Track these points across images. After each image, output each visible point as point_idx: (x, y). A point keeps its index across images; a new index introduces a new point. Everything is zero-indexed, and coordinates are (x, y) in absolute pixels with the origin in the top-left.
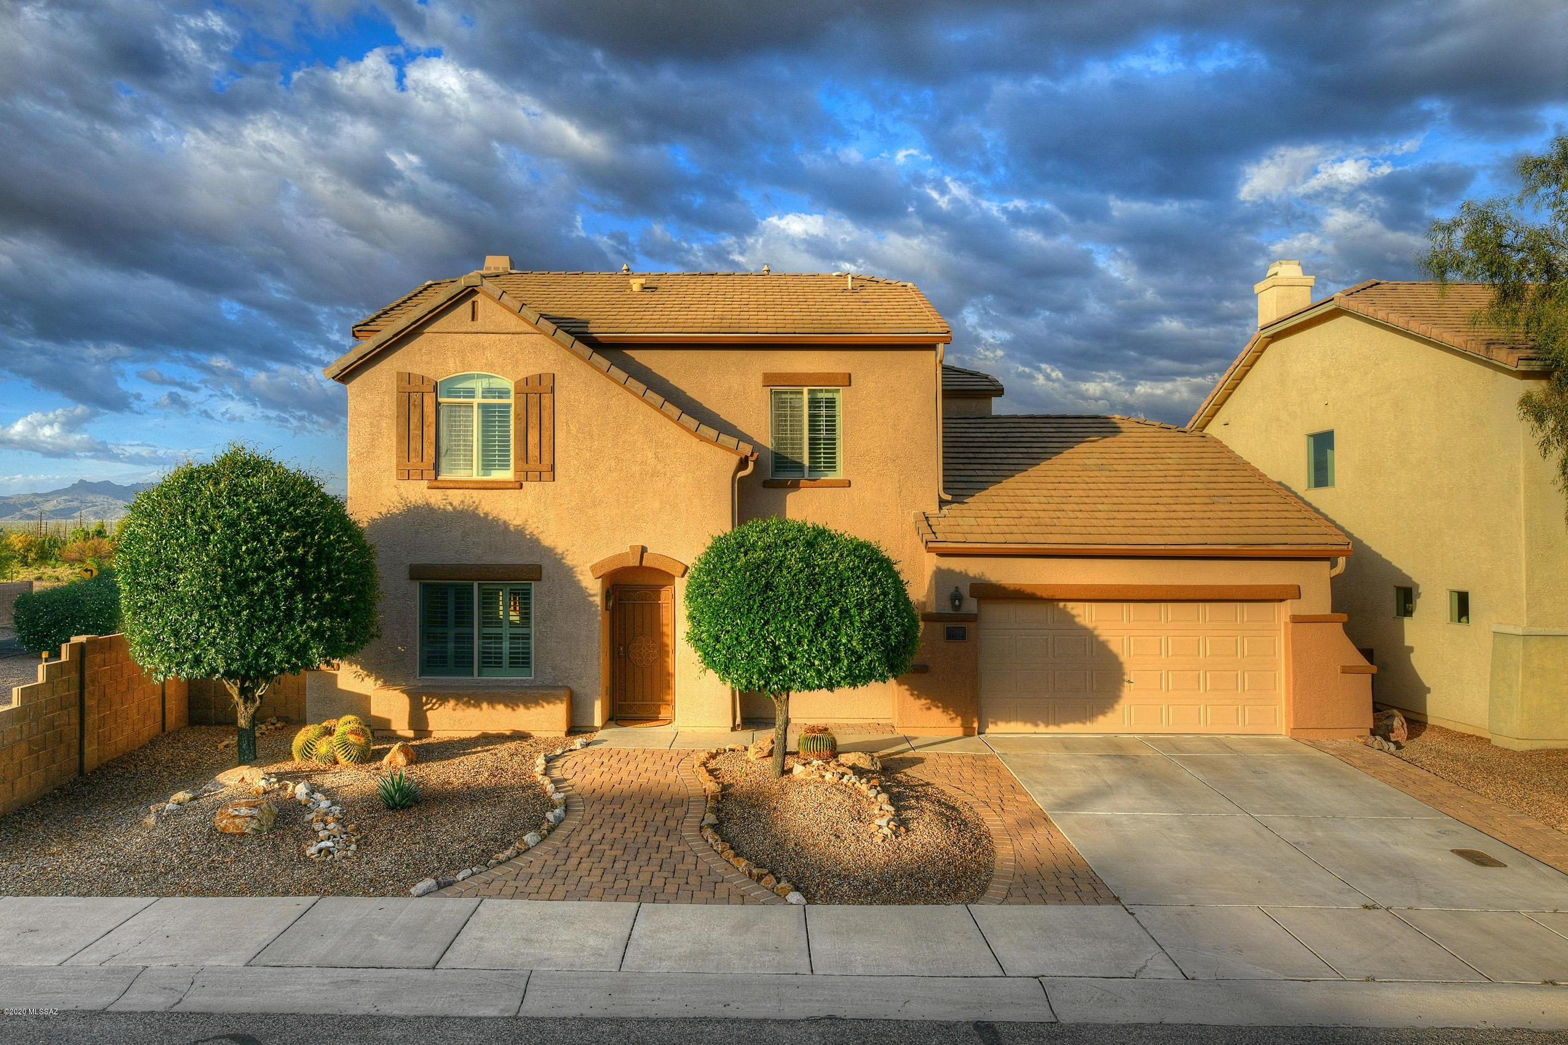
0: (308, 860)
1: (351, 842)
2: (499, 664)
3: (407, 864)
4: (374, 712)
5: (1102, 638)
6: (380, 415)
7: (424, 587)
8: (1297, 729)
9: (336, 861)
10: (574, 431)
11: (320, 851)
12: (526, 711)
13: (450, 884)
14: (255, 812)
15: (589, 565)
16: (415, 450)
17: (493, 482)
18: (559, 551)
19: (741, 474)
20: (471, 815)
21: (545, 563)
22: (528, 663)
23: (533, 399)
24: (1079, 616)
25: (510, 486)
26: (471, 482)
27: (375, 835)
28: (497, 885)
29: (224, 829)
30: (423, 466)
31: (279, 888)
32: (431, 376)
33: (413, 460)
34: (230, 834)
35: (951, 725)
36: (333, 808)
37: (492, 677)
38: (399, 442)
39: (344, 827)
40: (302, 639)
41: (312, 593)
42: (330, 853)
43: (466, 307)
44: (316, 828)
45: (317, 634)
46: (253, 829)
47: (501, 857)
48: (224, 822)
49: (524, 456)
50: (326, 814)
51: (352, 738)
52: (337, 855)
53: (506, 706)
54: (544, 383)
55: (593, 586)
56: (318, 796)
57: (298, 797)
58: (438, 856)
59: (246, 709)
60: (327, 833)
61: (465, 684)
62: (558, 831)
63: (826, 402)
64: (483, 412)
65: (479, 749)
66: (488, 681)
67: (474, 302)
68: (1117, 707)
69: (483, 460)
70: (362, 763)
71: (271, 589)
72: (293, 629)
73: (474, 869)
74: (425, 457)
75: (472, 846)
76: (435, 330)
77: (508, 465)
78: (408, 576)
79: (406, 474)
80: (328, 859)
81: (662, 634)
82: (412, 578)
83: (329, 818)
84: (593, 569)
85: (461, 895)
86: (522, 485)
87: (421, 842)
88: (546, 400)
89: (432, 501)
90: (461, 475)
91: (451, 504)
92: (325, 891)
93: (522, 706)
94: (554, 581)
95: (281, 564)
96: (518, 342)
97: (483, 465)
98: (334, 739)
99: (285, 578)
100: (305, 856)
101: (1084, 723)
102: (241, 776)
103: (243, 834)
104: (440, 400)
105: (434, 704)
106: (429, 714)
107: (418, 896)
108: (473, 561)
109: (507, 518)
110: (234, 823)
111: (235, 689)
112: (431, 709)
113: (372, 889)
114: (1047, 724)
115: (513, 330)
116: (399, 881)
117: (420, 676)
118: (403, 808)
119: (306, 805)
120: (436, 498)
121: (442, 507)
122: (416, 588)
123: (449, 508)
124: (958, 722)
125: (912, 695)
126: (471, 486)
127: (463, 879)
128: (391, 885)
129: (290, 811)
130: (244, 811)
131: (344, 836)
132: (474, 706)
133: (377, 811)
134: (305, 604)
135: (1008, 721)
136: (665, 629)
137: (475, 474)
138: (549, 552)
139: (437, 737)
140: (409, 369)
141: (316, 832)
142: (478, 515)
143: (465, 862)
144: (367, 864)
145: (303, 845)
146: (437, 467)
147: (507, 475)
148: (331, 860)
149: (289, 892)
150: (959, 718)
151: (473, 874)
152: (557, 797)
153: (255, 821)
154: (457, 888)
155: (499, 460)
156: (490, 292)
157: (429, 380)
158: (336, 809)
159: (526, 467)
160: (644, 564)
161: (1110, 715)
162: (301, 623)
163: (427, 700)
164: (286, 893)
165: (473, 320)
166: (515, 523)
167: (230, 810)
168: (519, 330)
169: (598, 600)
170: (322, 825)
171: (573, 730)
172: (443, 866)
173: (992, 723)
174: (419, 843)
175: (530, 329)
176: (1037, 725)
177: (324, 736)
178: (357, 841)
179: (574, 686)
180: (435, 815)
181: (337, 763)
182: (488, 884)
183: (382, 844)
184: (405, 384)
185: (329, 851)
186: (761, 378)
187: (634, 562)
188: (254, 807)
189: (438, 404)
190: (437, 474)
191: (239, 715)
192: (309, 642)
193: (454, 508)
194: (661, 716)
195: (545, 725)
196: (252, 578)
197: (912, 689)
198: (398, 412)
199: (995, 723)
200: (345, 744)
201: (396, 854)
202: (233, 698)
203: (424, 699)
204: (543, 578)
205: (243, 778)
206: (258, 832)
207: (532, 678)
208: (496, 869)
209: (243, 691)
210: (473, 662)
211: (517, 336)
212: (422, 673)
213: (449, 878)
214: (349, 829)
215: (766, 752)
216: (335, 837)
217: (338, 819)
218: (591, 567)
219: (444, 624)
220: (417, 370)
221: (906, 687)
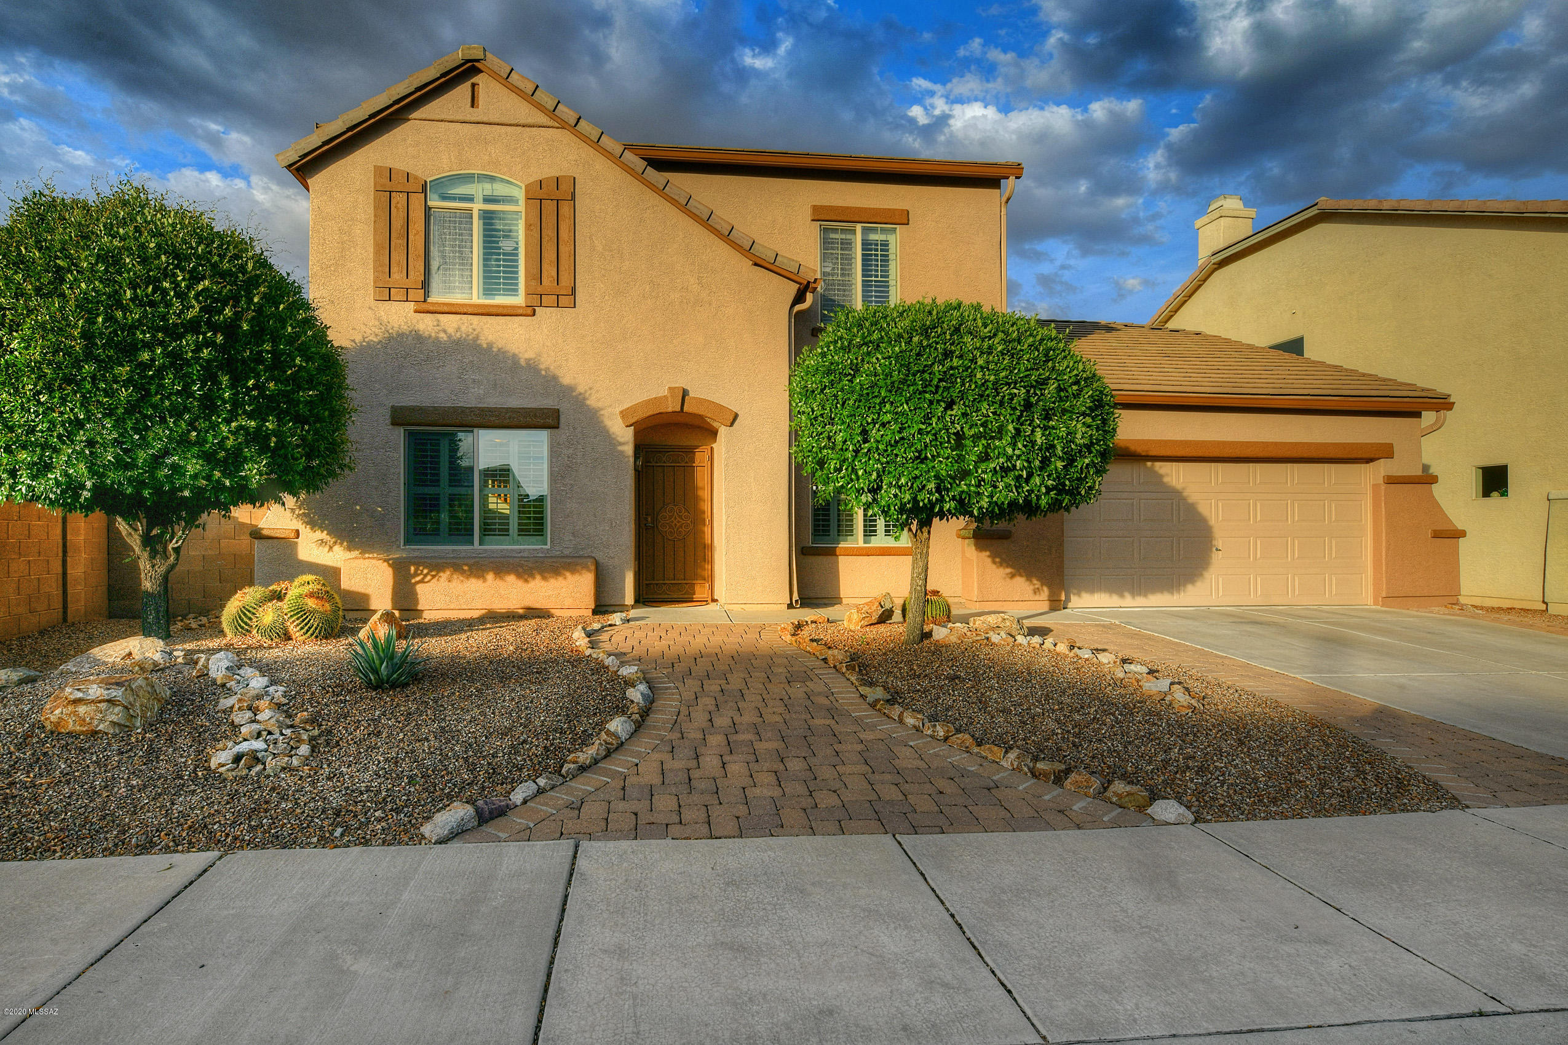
0: (213, 778)
1: (300, 741)
2: (505, 531)
3: (410, 778)
4: (345, 584)
5: (1190, 501)
6: (352, 219)
7: (410, 434)
8: (1392, 598)
9: (268, 777)
10: (600, 248)
11: (237, 759)
12: (543, 583)
13: (501, 812)
14: (117, 693)
15: (618, 410)
16: (399, 263)
17: (498, 306)
18: (581, 389)
19: (798, 308)
20: (507, 697)
21: (564, 407)
22: (542, 530)
23: (548, 206)
24: (1167, 475)
25: (520, 311)
26: (470, 305)
27: (346, 729)
28: (593, 810)
29: (57, 724)
30: (408, 283)
31: (131, 837)
32: (419, 174)
33: (396, 276)
34: (70, 734)
35: (1037, 598)
36: (271, 689)
37: (497, 546)
38: (377, 252)
39: (289, 716)
40: (230, 443)
41: (248, 379)
42: (258, 760)
43: (464, 89)
44: (237, 721)
45: (258, 438)
46: (113, 723)
47: (585, 756)
48: (57, 712)
49: (537, 275)
50: (259, 697)
51: (311, 603)
52: (271, 763)
53: (519, 576)
54: (562, 187)
55: (624, 436)
56: (247, 671)
57: (213, 674)
58: (466, 760)
59: (153, 566)
60: (255, 727)
61: (463, 554)
62: (654, 717)
63: (881, 245)
64: (484, 224)
65: (488, 626)
66: (493, 551)
67: (473, 85)
68: (1206, 574)
69: (484, 283)
70: (326, 638)
71: (176, 359)
72: (214, 426)
73: (542, 782)
74: (411, 273)
75: (525, 742)
76: (424, 116)
77: (516, 290)
78: (388, 421)
79: (386, 293)
80: (253, 773)
81: (697, 499)
82: (395, 423)
83: (263, 704)
84: (624, 414)
85: (528, 835)
86: (535, 310)
87: (431, 738)
88: (565, 209)
89: (421, 327)
90: (457, 298)
91: (445, 331)
92: (236, 838)
93: (538, 577)
94: (574, 429)
95: (193, 326)
96: (530, 138)
97: (485, 289)
98: (285, 605)
99: (198, 349)
100: (208, 769)
101: (1172, 594)
102: (127, 651)
103: (94, 733)
104: (430, 203)
105: (425, 576)
106: (420, 588)
107: (441, 842)
108: (473, 403)
109: (517, 352)
110: (75, 713)
111: (136, 537)
112: (422, 581)
113: (339, 830)
114: (1133, 595)
115: (522, 122)
116: (398, 811)
117: (405, 545)
118: (393, 686)
119: (223, 685)
120: (426, 324)
121: (433, 335)
122: (399, 436)
123: (442, 335)
124: (1045, 592)
125: (994, 562)
126: (470, 310)
127: (525, 802)
128: (379, 820)
129: (193, 694)
130: (95, 691)
131: (288, 732)
132: (478, 577)
133: (349, 692)
134: (236, 394)
135: (1092, 590)
136: (700, 493)
137: (476, 297)
138: (568, 391)
139: (428, 618)
140: (390, 163)
141: (235, 727)
142: (480, 345)
143: (520, 770)
144: (329, 779)
145: (209, 750)
146: (426, 285)
147: (519, 300)
148: (258, 774)
149: (153, 844)
150: (1045, 589)
151: (541, 791)
152: (628, 671)
153: (117, 710)
154: (518, 820)
155: (504, 284)
156: (496, 68)
157: (416, 178)
158: (277, 692)
159: (540, 290)
160: (685, 409)
161: (1199, 584)
162: (228, 421)
163: (416, 570)
164: (146, 848)
165: (472, 106)
166: (527, 356)
167: (68, 690)
168: (530, 121)
169: (629, 449)
170: (249, 714)
171: (601, 608)
172: (481, 778)
173: (1074, 594)
174: (427, 739)
175: (543, 119)
176: (1122, 596)
177: (270, 600)
178: (312, 739)
179: (599, 556)
180: (448, 697)
181: (290, 638)
182: (577, 807)
183: (358, 743)
184: (386, 181)
185: (255, 758)
186: (809, 211)
187: (673, 406)
188: (117, 684)
189: (428, 210)
190: (427, 294)
191: (143, 575)
192: (242, 450)
193: (450, 337)
194: (696, 597)
195: (568, 602)
196: (143, 341)
197: (993, 556)
198: (375, 216)
199: (1079, 594)
200: (301, 613)
201: (386, 760)
202: (134, 551)
203: (412, 568)
204: (562, 425)
205: (130, 654)
206: (124, 728)
207: (548, 547)
208: (580, 779)
209: (148, 541)
210: (473, 530)
211: (528, 129)
212: (408, 542)
213: (498, 801)
214: (297, 720)
215: (875, 618)
216: (270, 733)
217: (279, 706)
218: (621, 412)
219: (436, 482)
220: (401, 165)
221: (988, 553)
